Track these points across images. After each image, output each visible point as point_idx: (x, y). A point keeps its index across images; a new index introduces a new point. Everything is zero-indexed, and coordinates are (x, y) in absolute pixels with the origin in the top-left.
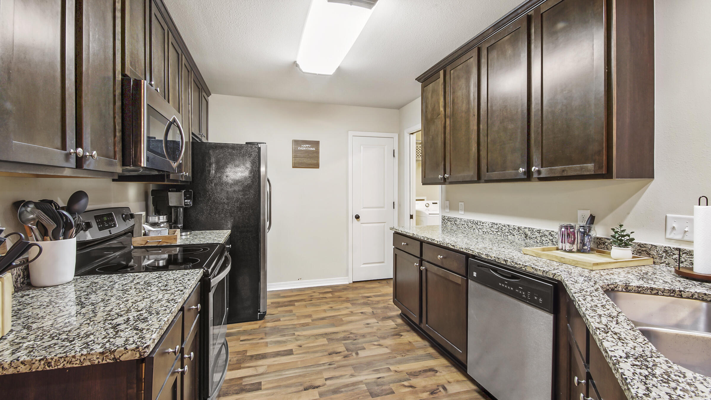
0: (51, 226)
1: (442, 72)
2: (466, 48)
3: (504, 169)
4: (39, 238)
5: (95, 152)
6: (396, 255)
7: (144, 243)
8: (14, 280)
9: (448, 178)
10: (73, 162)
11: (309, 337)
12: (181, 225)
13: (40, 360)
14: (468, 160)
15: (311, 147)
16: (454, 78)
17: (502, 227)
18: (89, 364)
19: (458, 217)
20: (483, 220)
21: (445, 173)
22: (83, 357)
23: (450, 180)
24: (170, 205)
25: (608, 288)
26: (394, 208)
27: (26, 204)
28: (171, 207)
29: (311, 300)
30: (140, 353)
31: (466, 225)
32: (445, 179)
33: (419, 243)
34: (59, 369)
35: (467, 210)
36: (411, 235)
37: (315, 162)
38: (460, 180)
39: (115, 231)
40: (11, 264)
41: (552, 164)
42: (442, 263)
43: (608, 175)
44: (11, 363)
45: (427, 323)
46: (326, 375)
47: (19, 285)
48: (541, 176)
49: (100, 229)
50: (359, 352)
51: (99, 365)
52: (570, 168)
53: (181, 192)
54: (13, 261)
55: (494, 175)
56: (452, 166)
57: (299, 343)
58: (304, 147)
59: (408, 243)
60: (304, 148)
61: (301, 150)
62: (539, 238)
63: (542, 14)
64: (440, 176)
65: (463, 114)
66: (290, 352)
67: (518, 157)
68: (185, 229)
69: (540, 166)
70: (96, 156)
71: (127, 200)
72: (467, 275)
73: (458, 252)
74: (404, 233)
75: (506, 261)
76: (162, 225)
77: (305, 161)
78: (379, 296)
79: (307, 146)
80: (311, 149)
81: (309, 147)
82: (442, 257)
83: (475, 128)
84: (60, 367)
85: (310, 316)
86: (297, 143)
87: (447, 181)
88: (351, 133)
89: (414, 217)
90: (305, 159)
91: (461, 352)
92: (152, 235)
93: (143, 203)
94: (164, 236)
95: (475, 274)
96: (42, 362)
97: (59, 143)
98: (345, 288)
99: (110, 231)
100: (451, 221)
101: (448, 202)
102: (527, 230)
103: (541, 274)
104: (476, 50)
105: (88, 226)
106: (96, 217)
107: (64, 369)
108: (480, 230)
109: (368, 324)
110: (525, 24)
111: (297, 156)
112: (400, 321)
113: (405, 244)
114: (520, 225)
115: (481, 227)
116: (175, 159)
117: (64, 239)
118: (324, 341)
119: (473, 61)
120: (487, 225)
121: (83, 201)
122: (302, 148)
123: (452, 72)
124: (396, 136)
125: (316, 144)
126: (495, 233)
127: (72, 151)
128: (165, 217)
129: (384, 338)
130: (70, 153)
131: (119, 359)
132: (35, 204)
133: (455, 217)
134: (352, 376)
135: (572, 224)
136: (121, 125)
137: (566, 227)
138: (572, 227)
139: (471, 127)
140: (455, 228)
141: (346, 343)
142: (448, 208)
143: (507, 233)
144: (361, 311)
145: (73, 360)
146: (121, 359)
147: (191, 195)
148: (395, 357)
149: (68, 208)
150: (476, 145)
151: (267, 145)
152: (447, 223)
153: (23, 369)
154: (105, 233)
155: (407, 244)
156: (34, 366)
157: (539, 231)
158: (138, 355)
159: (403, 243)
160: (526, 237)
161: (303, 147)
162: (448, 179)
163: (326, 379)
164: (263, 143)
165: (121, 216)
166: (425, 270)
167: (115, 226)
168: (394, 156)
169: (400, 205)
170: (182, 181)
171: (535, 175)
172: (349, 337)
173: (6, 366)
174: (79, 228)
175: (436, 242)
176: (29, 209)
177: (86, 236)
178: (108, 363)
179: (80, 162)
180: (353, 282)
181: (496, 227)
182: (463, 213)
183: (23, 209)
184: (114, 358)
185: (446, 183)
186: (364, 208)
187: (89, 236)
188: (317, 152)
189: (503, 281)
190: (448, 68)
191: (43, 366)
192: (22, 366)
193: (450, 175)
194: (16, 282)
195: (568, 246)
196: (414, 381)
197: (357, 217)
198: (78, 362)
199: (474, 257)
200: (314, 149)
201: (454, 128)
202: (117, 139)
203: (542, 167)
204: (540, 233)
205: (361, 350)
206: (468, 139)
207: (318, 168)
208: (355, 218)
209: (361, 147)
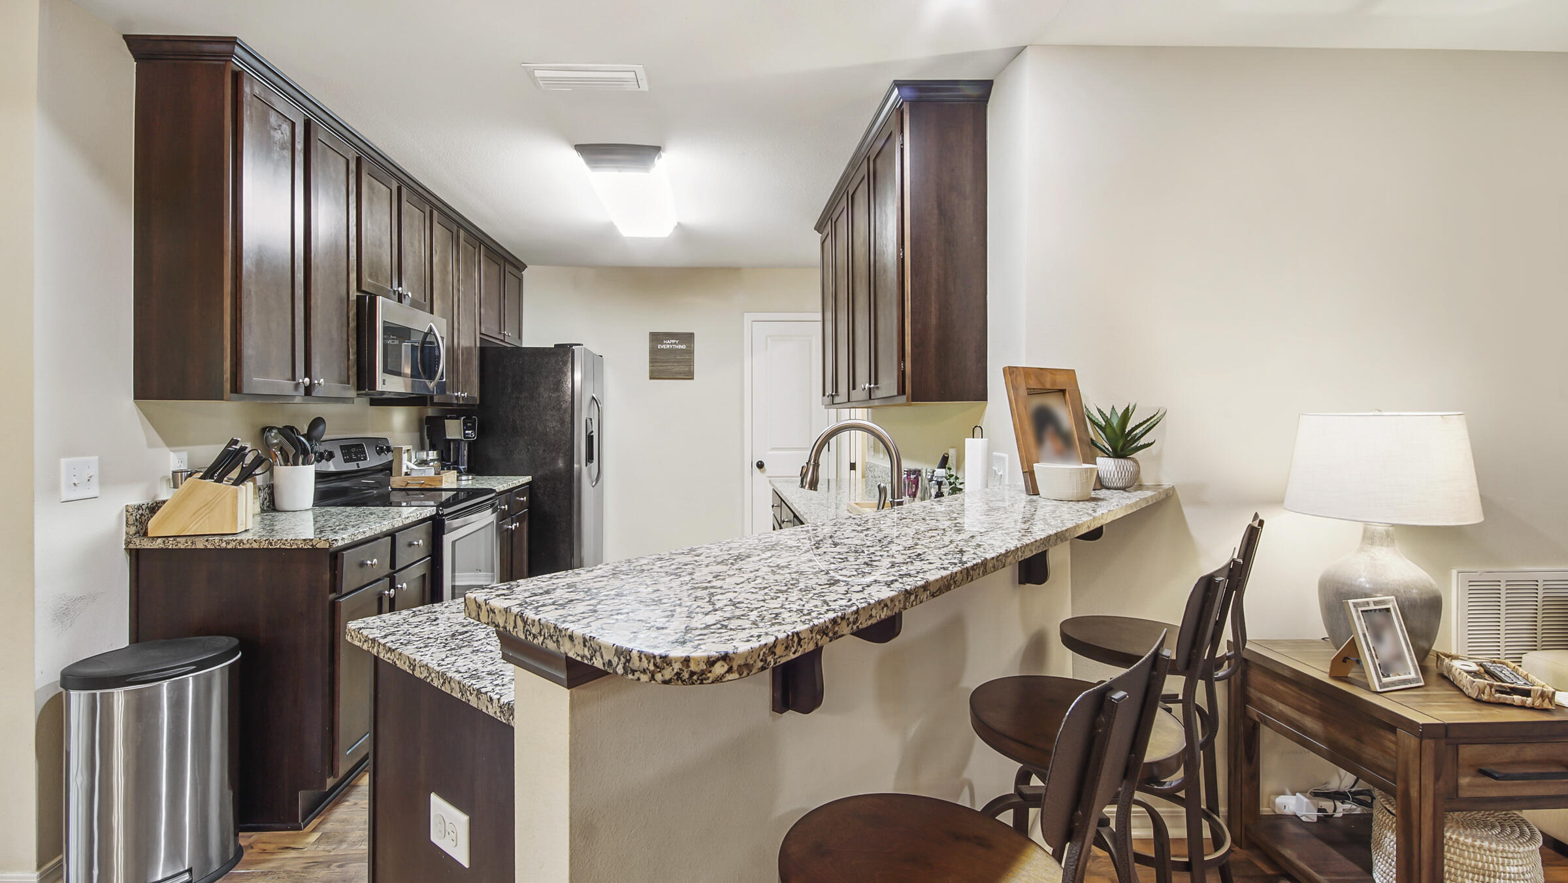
0: (292, 451)
1: (831, 222)
2: (839, 191)
4: (282, 463)
5: (322, 380)
7: (404, 485)
8: (261, 502)
9: (834, 396)
10: (302, 391)
12: (464, 467)
14: (844, 370)
15: (680, 343)
16: (837, 235)
18: (296, 547)
21: (832, 389)
22: (292, 541)
24: (448, 437)
26: (829, 450)
27: (271, 428)
28: (450, 440)
30: (330, 543)
32: (832, 399)
37: (686, 369)
38: (840, 401)
39: (363, 465)
40: (251, 473)
44: (248, 541)
47: (265, 508)
48: (876, 397)
49: (346, 461)
51: (302, 549)
53: (460, 419)
54: (253, 471)
55: (856, 393)
56: (838, 377)
58: (668, 344)
60: (668, 346)
61: (664, 349)
63: (874, 160)
67: (866, 368)
68: (471, 471)
70: (323, 384)
71: (390, 429)
76: (432, 464)
77: (669, 367)
79: (673, 341)
80: (680, 347)
81: (675, 343)
84: (278, 547)
86: (656, 338)
87: (834, 402)
88: (748, 317)
89: (858, 467)
90: (670, 364)
92: (414, 474)
93: (417, 435)
94: (429, 477)
96: (267, 542)
97: (289, 375)
99: (358, 464)
104: (846, 194)
105: (331, 456)
106: (341, 447)
110: (867, 169)
111: (656, 359)
116: (431, 378)
117: (303, 464)
119: (845, 211)
121: (321, 427)
122: (664, 346)
123: (836, 223)
125: (688, 338)
127: (301, 381)
128: (435, 452)
130: (299, 383)
131: (315, 546)
132: (279, 429)
136: (355, 347)
139: (844, 316)
145: (286, 542)
146: (317, 546)
147: (474, 424)
149: (308, 436)
154: (352, 466)
158: (328, 545)
161: (665, 343)
164: (579, 345)
165: (374, 449)
167: (365, 459)
170: (458, 405)
173: (245, 542)
174: (320, 457)
176: (273, 434)
177: (329, 466)
178: (308, 548)
179: (308, 391)
183: (269, 434)
185: (833, 405)
186: (773, 449)
187: (331, 466)
188: (690, 352)
190: (834, 216)
193: (836, 392)
194: (263, 504)
197: (760, 465)
198: (289, 545)
200: (683, 347)
201: (837, 317)
202: (350, 362)
206: (844, 336)
207: (693, 379)
208: (757, 468)
209: (769, 339)
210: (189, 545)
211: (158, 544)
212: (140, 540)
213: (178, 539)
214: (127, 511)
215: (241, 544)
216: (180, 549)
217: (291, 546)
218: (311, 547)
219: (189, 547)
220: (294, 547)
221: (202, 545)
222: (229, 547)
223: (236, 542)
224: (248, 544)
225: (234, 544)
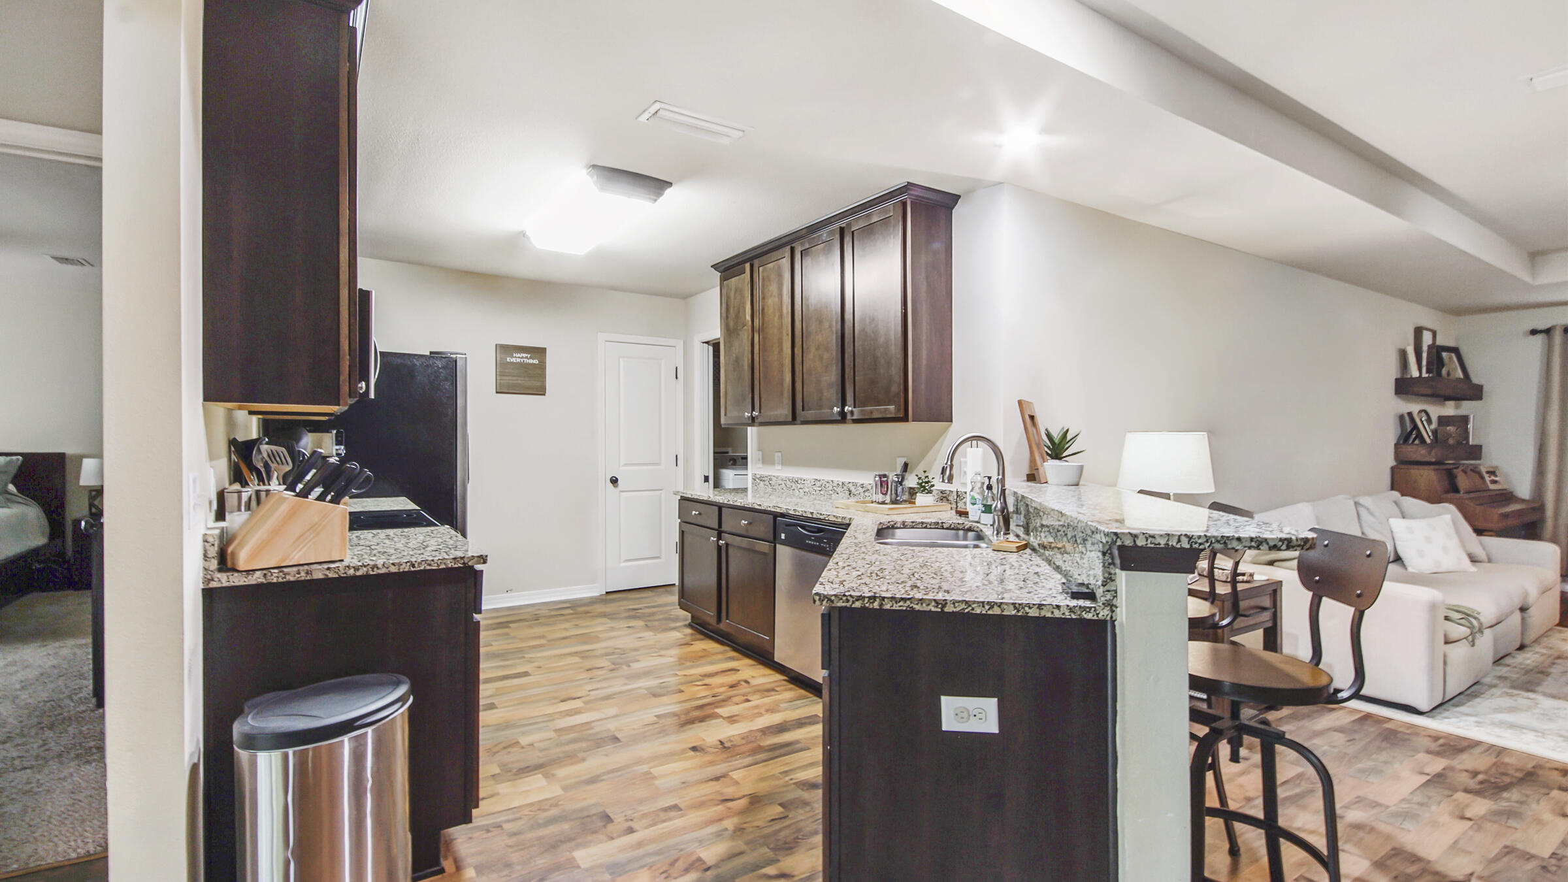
1: (748, 266)
2: (777, 243)
3: (821, 407)
6: (683, 532)
9: (757, 416)
11: (550, 657)
13: (406, 563)
14: (782, 394)
15: (531, 358)
16: (763, 279)
17: (825, 483)
18: (444, 567)
19: (773, 474)
20: (804, 477)
21: (753, 410)
23: (760, 420)
25: (889, 525)
26: (677, 465)
29: (538, 620)
31: (784, 485)
32: (753, 419)
33: (716, 509)
34: (421, 570)
35: (787, 462)
36: (706, 499)
37: (538, 384)
38: (772, 420)
41: (864, 405)
42: (747, 531)
43: (905, 419)
45: (727, 619)
46: (589, 687)
48: (855, 417)
50: (631, 664)
51: (452, 569)
52: (877, 410)
53: (331, 432)
55: (810, 414)
56: (763, 400)
57: (536, 664)
58: (519, 357)
59: (702, 512)
60: (518, 360)
61: (513, 363)
62: (862, 494)
63: (853, 232)
64: (746, 414)
65: (775, 331)
66: (526, 674)
67: (832, 394)
69: (853, 406)
72: (775, 540)
73: (765, 513)
74: (696, 497)
75: (812, 513)
77: (519, 382)
78: (654, 607)
79: (524, 355)
80: (531, 361)
81: (526, 357)
82: (746, 522)
83: (789, 351)
84: (422, 568)
85: (543, 637)
86: (505, 349)
87: (756, 421)
88: (601, 337)
89: (711, 479)
90: (520, 379)
91: (768, 638)
95: (783, 536)
96: (408, 564)
98: (593, 601)
100: (764, 481)
101: (760, 453)
102: (850, 485)
103: (840, 521)
104: (788, 248)
107: (425, 571)
108: (800, 490)
109: (640, 638)
110: (838, 236)
111: (504, 373)
112: (689, 631)
113: (697, 513)
114: (844, 481)
115: (802, 486)
118: (577, 659)
119: (786, 262)
120: (809, 482)
122: (514, 359)
123: (761, 269)
124: (680, 344)
125: (540, 352)
126: (818, 492)
129: (667, 648)
131: (467, 564)
133: (770, 474)
134: (626, 684)
135: (887, 473)
137: (881, 476)
138: (885, 476)
139: (784, 349)
140: (769, 489)
141: (610, 659)
142: (761, 462)
143: (830, 492)
144: (628, 625)
145: (432, 563)
146: (469, 564)
148: (684, 664)
150: (790, 375)
151: (466, 358)
152: (758, 484)
153: (393, 569)
155: (700, 514)
156: (402, 567)
157: (862, 486)
159: (694, 512)
160: (850, 494)
161: (515, 357)
162: (757, 418)
163: (589, 691)
164: (462, 354)
166: (725, 545)
168: (677, 378)
169: (686, 461)
171: (849, 417)
172: (613, 653)
173: (380, 566)
175: (739, 504)
178: (459, 567)
180: (607, 593)
181: (818, 484)
182: (779, 467)
184: (464, 563)
185: (755, 424)
186: (626, 465)
188: (542, 366)
189: (809, 538)
190: (756, 262)
191: (408, 567)
192: (393, 566)
193: (760, 412)
195: (880, 497)
196: (708, 681)
197: (614, 481)
198: (436, 565)
199: (783, 515)
200: (536, 362)
201: (764, 348)
203: (855, 407)
204: (863, 487)
205: (633, 662)
206: (782, 366)
207: (544, 395)
208: (609, 482)
209: (621, 360)
210: (303, 576)
211: (257, 578)
212: (228, 576)
213: (286, 570)
214: (206, 541)
215: (375, 569)
216: (289, 582)
217: (438, 565)
218: (462, 566)
219: (303, 578)
220: (443, 566)
221: (320, 574)
222: (359, 573)
223: (368, 567)
224: (385, 569)
225: (365, 569)
